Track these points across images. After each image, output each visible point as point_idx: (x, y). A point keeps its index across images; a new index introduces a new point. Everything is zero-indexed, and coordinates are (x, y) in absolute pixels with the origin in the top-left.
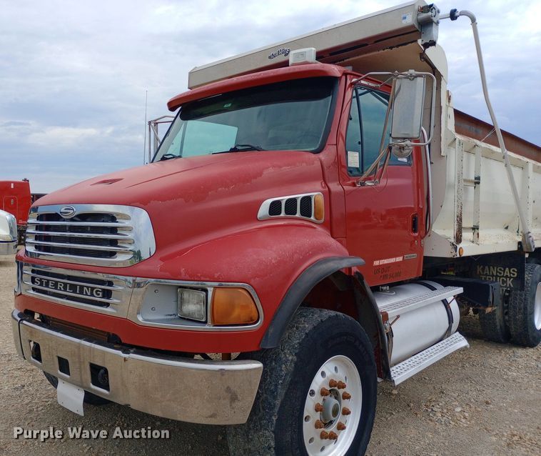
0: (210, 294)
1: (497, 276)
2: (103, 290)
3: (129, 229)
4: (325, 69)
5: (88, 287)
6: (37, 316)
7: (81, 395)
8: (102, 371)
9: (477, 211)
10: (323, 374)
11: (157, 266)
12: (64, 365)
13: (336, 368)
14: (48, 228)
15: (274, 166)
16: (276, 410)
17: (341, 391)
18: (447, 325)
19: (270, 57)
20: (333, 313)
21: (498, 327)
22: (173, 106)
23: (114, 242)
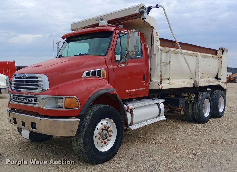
0: (64, 99)
1: (189, 96)
2: (35, 99)
3: (41, 81)
4: (108, 29)
5: (30, 99)
6: (16, 110)
7: (29, 132)
8: (34, 124)
9: (170, 73)
10: (102, 124)
11: (50, 92)
12: (23, 124)
13: (107, 123)
14: (18, 81)
15: (88, 61)
16: (84, 132)
17: (109, 130)
18: (159, 113)
19: (97, 21)
20: (106, 106)
21: (191, 116)
22: (64, 38)
23: (37, 85)
